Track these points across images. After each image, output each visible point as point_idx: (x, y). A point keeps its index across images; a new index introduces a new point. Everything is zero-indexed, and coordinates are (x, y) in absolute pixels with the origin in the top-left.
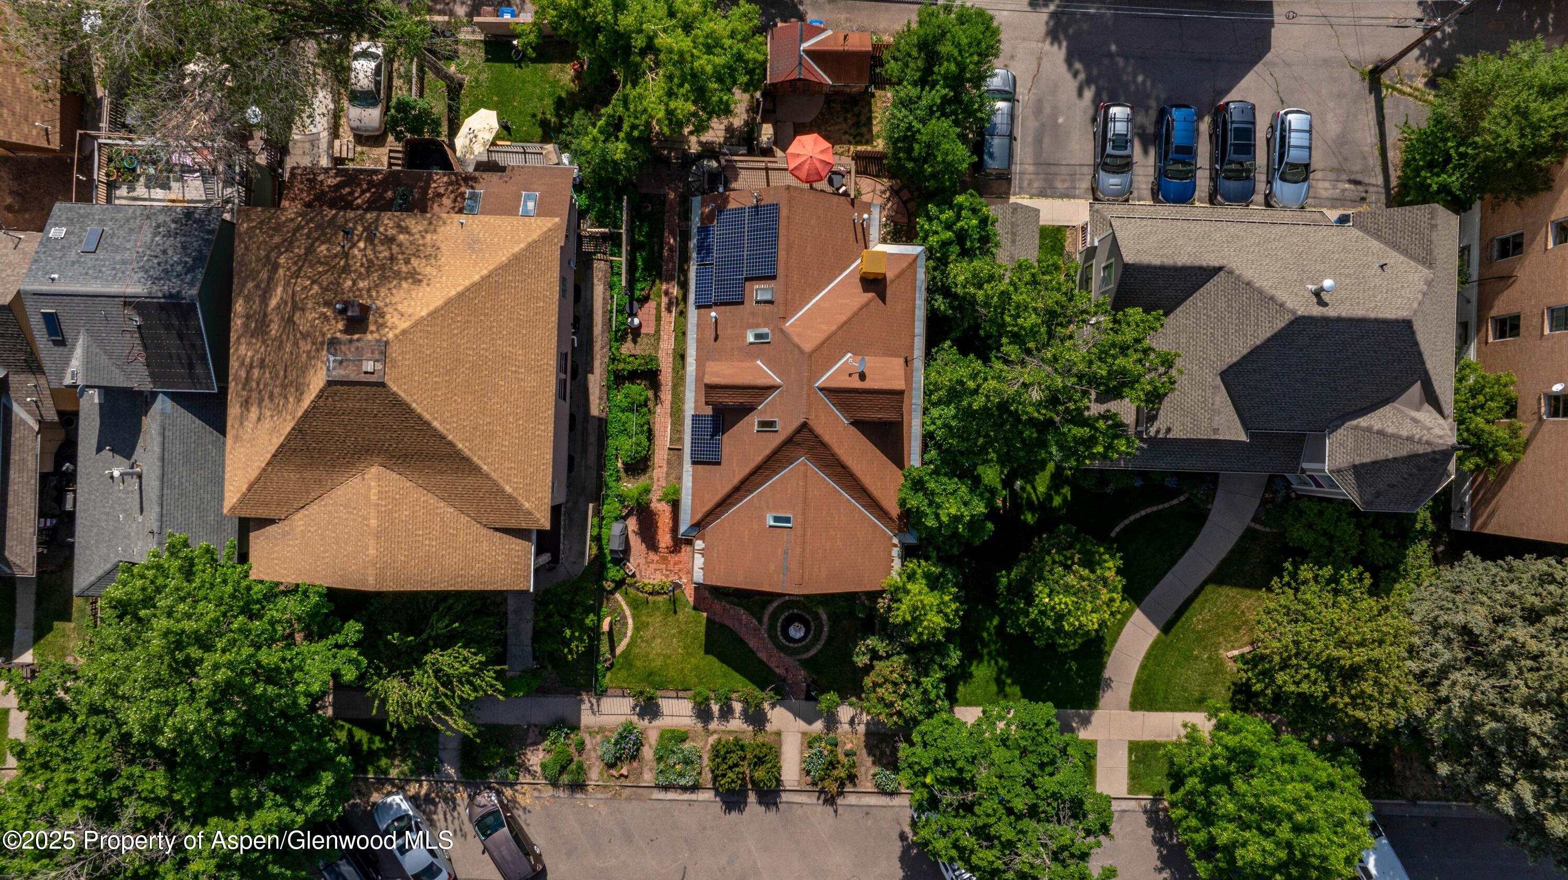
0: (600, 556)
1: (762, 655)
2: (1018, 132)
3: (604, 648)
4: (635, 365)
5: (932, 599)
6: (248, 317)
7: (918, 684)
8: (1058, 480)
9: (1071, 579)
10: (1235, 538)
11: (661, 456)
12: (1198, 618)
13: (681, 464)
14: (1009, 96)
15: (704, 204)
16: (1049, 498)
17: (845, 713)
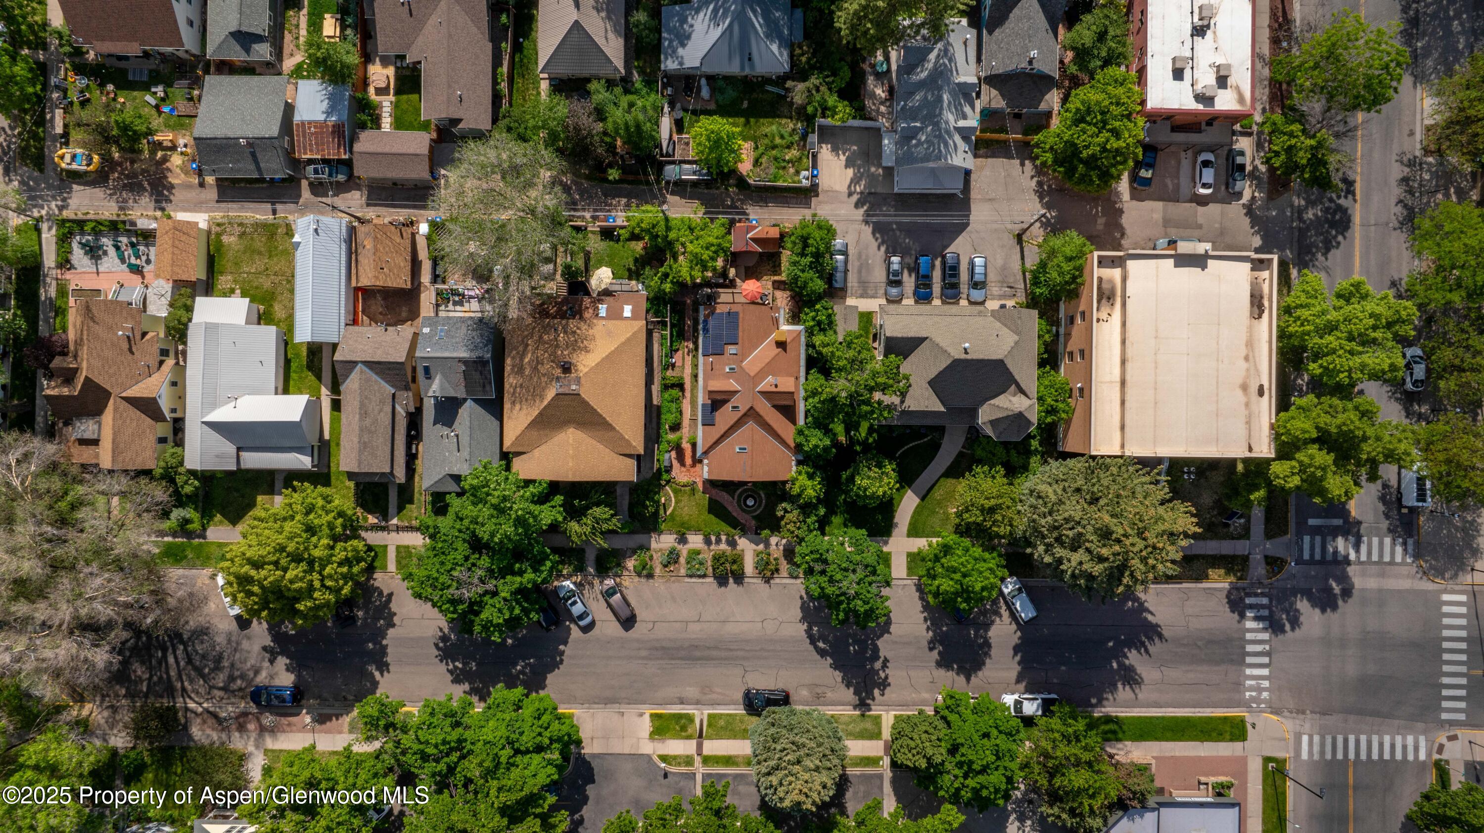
0: (659, 470)
1: (735, 514)
2: (850, 267)
3: (662, 512)
4: (674, 381)
5: (809, 483)
6: (513, 366)
7: (805, 522)
8: (871, 430)
9: (872, 474)
10: (953, 456)
11: (686, 422)
12: (937, 493)
13: (696, 426)
14: (845, 253)
15: (705, 309)
16: (867, 439)
17: (774, 540)
